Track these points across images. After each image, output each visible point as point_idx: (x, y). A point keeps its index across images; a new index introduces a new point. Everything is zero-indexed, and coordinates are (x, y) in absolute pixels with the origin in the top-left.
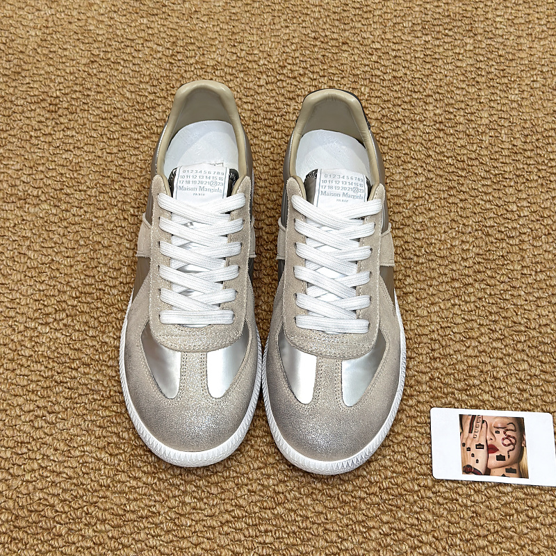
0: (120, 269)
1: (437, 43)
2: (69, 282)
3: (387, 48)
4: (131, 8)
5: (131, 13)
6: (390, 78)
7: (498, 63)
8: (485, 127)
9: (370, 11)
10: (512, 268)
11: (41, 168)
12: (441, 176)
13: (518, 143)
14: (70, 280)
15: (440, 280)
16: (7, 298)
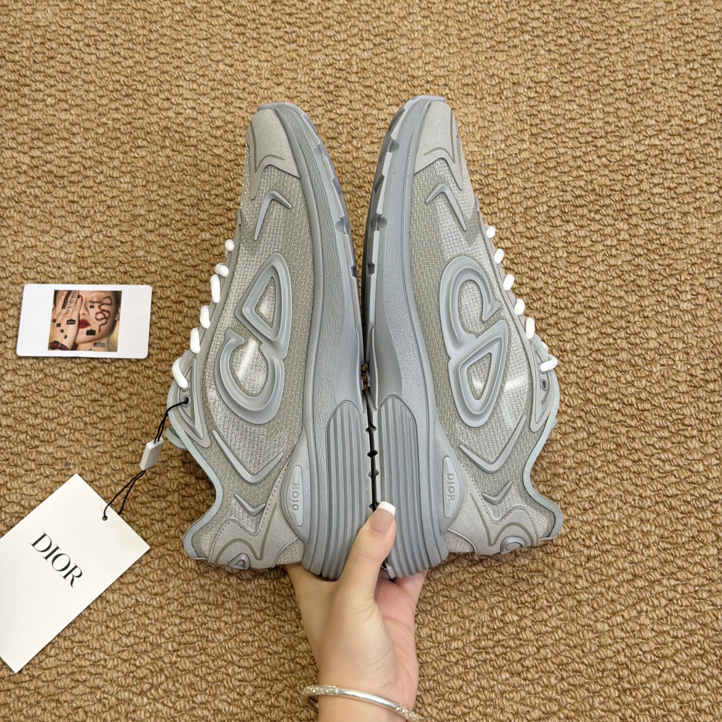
0: (223, 603)
1: (582, 233)
2: (162, 630)
3: (520, 246)
4: (187, 218)
5: (186, 225)
6: (528, 290)
7: (661, 255)
8: (653, 352)
9: (493, 193)
10: (707, 554)
11: (105, 470)
12: (606, 429)
13: (698, 372)
14: (164, 627)
15: (620, 578)
16: (90, 660)
